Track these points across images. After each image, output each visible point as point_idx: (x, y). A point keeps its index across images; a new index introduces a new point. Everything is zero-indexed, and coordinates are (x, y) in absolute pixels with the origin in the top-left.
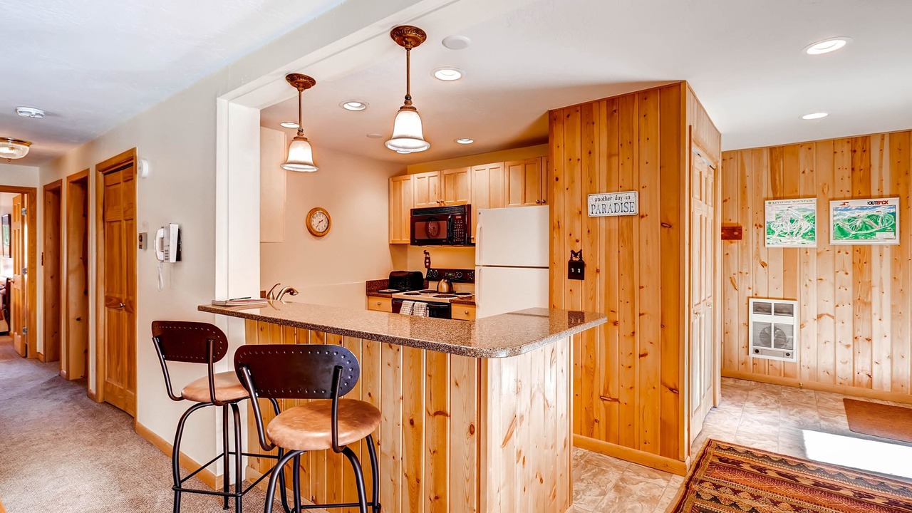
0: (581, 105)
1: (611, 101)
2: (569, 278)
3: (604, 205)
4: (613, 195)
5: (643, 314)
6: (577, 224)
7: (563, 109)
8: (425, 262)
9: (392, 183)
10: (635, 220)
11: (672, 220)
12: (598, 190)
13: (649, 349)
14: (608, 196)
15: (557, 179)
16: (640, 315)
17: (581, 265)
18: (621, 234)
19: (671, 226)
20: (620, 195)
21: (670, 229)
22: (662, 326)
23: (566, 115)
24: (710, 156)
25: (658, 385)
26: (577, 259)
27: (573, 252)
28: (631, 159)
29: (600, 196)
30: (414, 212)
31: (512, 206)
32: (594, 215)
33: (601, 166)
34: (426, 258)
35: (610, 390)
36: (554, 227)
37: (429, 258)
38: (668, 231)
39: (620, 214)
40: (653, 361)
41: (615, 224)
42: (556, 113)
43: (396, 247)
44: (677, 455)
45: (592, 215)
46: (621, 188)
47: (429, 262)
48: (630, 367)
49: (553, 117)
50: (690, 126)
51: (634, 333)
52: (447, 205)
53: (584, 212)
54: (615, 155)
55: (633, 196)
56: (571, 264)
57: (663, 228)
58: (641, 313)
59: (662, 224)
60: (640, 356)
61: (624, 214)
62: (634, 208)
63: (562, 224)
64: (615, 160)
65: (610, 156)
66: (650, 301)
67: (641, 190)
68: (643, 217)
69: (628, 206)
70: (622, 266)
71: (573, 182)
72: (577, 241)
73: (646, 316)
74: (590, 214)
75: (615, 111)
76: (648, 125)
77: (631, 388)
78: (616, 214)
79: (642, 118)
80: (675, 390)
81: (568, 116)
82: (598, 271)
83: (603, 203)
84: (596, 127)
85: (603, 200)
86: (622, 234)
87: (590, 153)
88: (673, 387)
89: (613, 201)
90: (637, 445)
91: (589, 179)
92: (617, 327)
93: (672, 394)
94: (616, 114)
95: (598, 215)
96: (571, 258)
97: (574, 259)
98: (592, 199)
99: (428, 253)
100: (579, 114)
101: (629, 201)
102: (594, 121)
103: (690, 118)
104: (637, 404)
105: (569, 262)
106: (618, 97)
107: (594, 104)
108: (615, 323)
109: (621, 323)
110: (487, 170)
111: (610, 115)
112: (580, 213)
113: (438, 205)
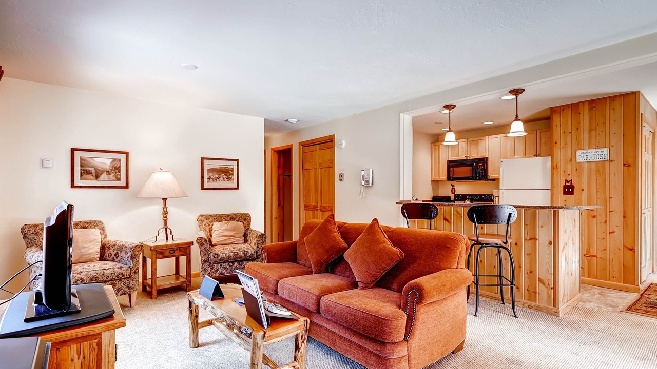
0: (572, 104)
1: (591, 102)
2: (564, 194)
3: (586, 156)
4: (593, 151)
5: (612, 211)
6: (569, 166)
7: (560, 106)
8: (452, 191)
9: (433, 146)
10: (607, 163)
11: (630, 162)
12: (583, 148)
13: (616, 229)
14: (589, 151)
15: (556, 143)
16: (610, 212)
17: (572, 187)
18: (597, 170)
19: (630, 166)
20: (597, 150)
21: (630, 167)
22: (624, 217)
23: (562, 109)
24: (651, 126)
25: (622, 247)
26: (569, 184)
27: (566, 180)
28: (604, 132)
29: (585, 151)
30: (449, 162)
31: (516, 158)
32: (581, 161)
33: (585, 136)
34: (452, 189)
35: (591, 251)
36: (554, 168)
37: (454, 189)
38: (628, 168)
39: (597, 160)
40: (619, 235)
41: (594, 166)
42: (555, 108)
43: (436, 183)
44: (634, 282)
45: (579, 161)
46: (597, 147)
47: (455, 191)
48: (603, 239)
49: (553, 110)
50: (642, 114)
51: (606, 221)
52: (472, 158)
53: (574, 160)
54: (594, 130)
55: (606, 151)
56: (565, 187)
57: (625, 167)
58: (611, 210)
59: (624, 165)
60: (610, 233)
61: (600, 160)
62: (606, 157)
63: (559, 166)
64: (593, 133)
65: (590, 130)
66: (617, 204)
67: (611, 147)
68: (612, 161)
69: (603, 156)
70: (598, 187)
71: (566, 144)
72: (569, 175)
73: (614, 212)
74: (578, 161)
75: (594, 107)
76: (616, 113)
77: (604, 250)
78: (595, 160)
79: (612, 111)
80: (632, 250)
81: (563, 110)
82: (583, 190)
83: (587, 154)
84: (581, 116)
85: (586, 153)
86: (599, 171)
87: (577, 129)
88: (631, 248)
89: (593, 153)
90: (608, 278)
91: (577, 143)
92: (595, 219)
93: (631, 252)
94: (595, 108)
95: (583, 161)
96: (565, 183)
97: (567, 184)
98: (579, 153)
99: (454, 186)
100: (570, 109)
101: (603, 153)
102: (580, 112)
103: (642, 110)
104: (608, 257)
105: (564, 186)
106: (596, 100)
107: (580, 104)
108: (594, 217)
109: (598, 216)
110: (499, 139)
111: (591, 109)
112: (571, 160)
113: (465, 158)
